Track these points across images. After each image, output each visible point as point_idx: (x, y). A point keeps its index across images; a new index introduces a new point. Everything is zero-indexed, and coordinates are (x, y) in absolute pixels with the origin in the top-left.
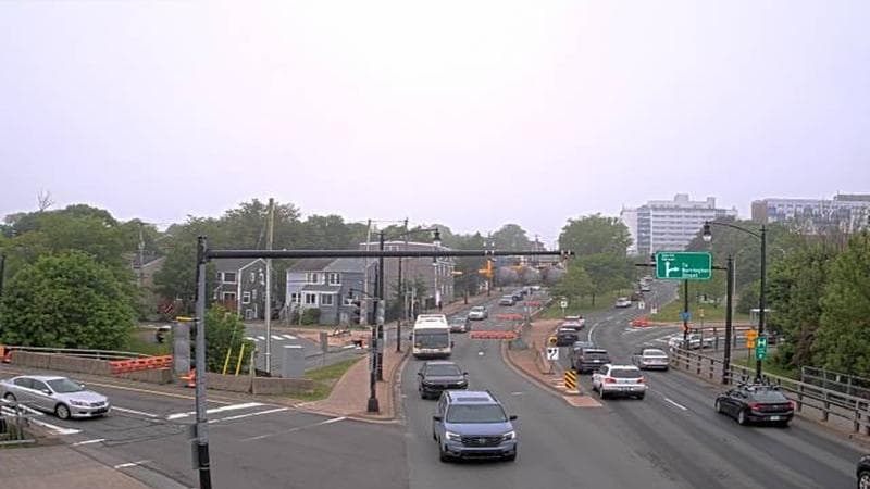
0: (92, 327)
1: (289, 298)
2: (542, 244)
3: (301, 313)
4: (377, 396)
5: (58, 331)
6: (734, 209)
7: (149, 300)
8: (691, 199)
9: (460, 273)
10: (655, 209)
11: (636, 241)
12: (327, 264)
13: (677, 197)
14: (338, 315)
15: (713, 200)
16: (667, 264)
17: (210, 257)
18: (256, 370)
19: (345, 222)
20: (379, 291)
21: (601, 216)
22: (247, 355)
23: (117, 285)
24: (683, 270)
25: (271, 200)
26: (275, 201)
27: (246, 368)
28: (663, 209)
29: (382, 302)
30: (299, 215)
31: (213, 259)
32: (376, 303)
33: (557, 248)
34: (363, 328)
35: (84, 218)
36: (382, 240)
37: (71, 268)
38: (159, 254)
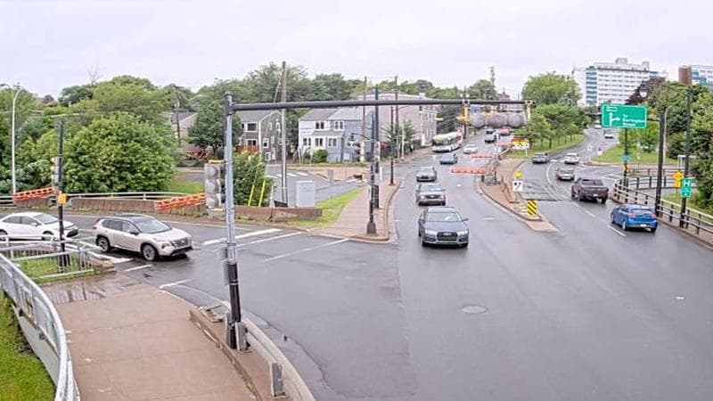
0: (140, 175)
1: (301, 142)
2: (508, 96)
3: (311, 154)
4: (375, 221)
5: (111, 180)
6: (664, 72)
7: (186, 149)
8: (629, 62)
9: (442, 119)
10: (599, 69)
11: (585, 95)
12: (331, 114)
13: (617, 61)
14: (342, 155)
15: (648, 63)
16: (611, 114)
17: (235, 110)
18: (275, 202)
19: (346, 79)
20: (375, 135)
21: (556, 74)
22: (268, 190)
23: (159, 140)
24: (624, 120)
25: (284, 63)
26: (287, 64)
27: (266, 200)
28: (606, 69)
29: (379, 143)
30: (307, 74)
31: (237, 112)
32: (373, 144)
33: (521, 98)
34: (363, 166)
35: (128, 86)
36: (377, 93)
37: (119, 128)
38: (192, 111)
